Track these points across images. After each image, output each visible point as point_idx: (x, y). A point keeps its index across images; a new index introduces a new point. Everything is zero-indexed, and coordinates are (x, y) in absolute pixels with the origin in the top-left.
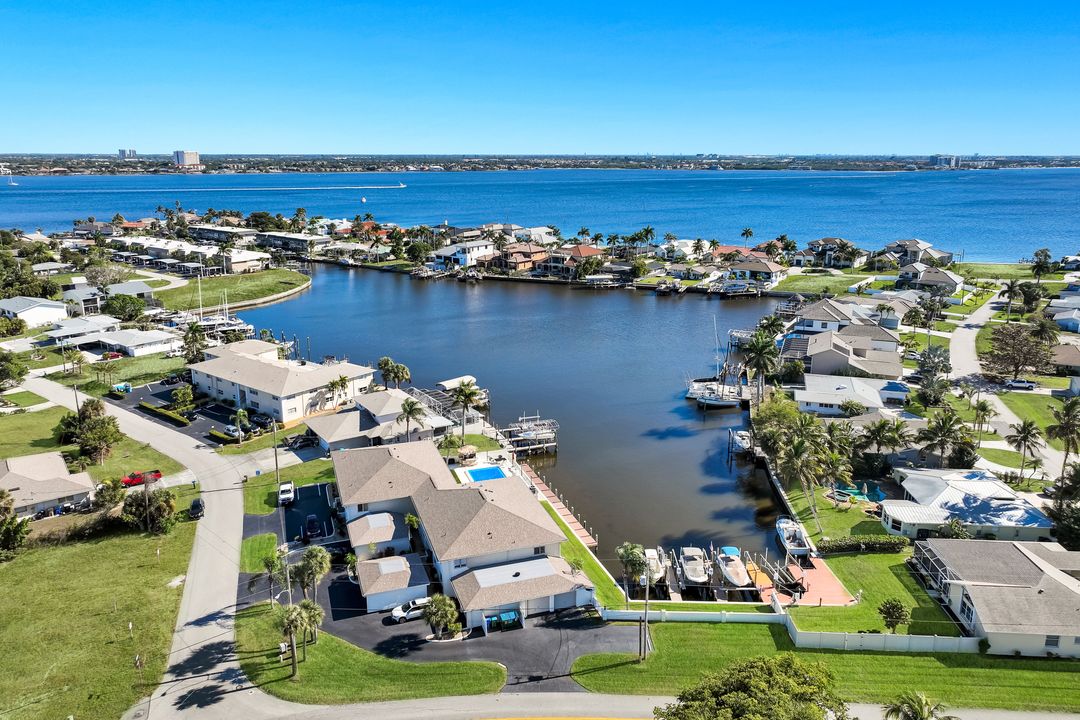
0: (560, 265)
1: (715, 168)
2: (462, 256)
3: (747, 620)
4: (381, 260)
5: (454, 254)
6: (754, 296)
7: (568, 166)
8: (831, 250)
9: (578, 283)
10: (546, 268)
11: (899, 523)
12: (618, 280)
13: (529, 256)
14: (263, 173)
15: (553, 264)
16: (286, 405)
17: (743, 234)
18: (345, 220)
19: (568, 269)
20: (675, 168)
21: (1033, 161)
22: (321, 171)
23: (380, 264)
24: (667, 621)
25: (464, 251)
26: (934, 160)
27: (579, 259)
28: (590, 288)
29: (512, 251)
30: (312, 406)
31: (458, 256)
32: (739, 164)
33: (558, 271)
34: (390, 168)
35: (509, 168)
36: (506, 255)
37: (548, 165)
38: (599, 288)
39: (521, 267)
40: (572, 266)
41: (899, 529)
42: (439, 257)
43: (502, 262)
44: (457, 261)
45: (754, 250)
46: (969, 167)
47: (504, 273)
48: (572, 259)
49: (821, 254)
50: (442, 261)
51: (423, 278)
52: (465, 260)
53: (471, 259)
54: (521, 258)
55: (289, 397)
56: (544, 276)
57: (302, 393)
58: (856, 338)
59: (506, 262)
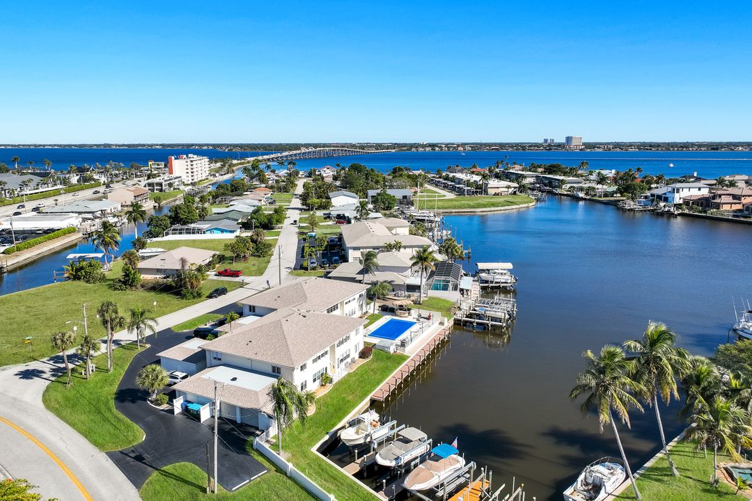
2: (671, 195)
5: (665, 194)
13: (740, 199)
14: (623, 151)
22: (669, 150)
23: (603, 199)
24: (291, 477)
25: (674, 191)
29: (721, 193)
34: (733, 148)
36: (715, 197)
39: (725, 207)
42: (652, 195)
43: (707, 202)
44: (665, 199)
47: (703, 211)
50: (654, 198)
52: (674, 199)
54: (729, 200)
55: (355, 248)
57: (366, 248)
59: (711, 202)
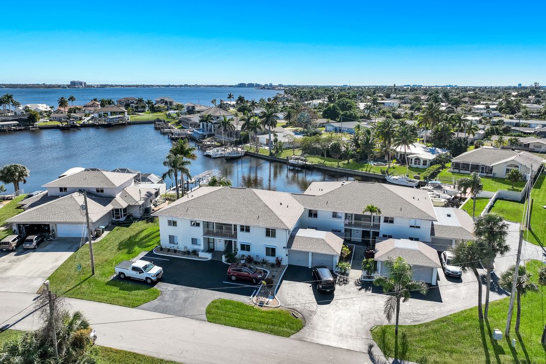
6: (125, 124)
11: (426, 162)
12: (20, 125)
38: (10, 131)
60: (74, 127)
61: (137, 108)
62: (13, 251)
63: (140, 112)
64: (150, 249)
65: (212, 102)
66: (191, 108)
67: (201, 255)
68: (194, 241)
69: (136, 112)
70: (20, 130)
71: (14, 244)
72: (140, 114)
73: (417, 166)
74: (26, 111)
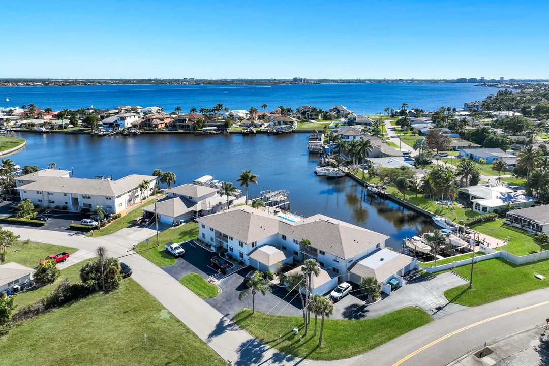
0: (184, 124)
1: (199, 84)
2: (121, 122)
3: (489, 258)
4: (65, 128)
5: (116, 121)
6: (290, 132)
7: (119, 83)
8: (308, 111)
9: (197, 133)
10: (175, 126)
11: (486, 208)
12: (218, 130)
13: (163, 120)
15: (179, 124)
16: (117, 201)
17: (262, 107)
18: (17, 108)
19: (188, 126)
20: (179, 84)
21: (332, 81)
23: (65, 130)
24: (456, 267)
25: (122, 119)
26: (295, 80)
27: (194, 120)
28: (206, 134)
29: (153, 117)
30: (129, 201)
31: (119, 122)
32: (210, 82)
33: (183, 127)
35: (85, 85)
36: (150, 120)
37: (107, 83)
38: (211, 133)
39: (160, 126)
40: (191, 124)
41: (486, 211)
42: (104, 124)
43: (147, 123)
44: (118, 125)
45: (271, 113)
46: (309, 83)
47: (151, 130)
48: (189, 120)
49: (304, 113)
50: (108, 125)
51: (101, 135)
52: (124, 124)
53: (128, 123)
54: (159, 122)
55: (118, 197)
56: (176, 130)
57: (124, 194)
58: (376, 141)
59: (149, 124)
60: (252, 133)
61: (311, 115)
62: (138, 225)
63: (313, 119)
64: (193, 238)
65: (386, 110)
66: (352, 119)
67: (212, 248)
68: (212, 239)
69: (310, 119)
70: (217, 133)
71: (139, 222)
72: (312, 121)
73: (477, 211)
74: (231, 116)
